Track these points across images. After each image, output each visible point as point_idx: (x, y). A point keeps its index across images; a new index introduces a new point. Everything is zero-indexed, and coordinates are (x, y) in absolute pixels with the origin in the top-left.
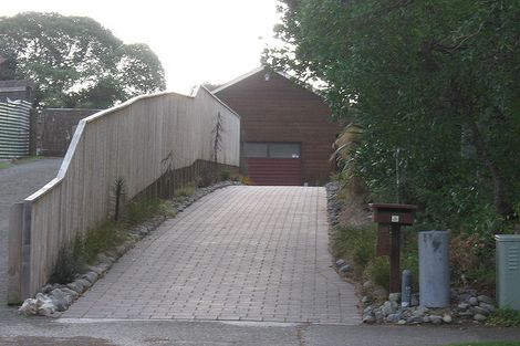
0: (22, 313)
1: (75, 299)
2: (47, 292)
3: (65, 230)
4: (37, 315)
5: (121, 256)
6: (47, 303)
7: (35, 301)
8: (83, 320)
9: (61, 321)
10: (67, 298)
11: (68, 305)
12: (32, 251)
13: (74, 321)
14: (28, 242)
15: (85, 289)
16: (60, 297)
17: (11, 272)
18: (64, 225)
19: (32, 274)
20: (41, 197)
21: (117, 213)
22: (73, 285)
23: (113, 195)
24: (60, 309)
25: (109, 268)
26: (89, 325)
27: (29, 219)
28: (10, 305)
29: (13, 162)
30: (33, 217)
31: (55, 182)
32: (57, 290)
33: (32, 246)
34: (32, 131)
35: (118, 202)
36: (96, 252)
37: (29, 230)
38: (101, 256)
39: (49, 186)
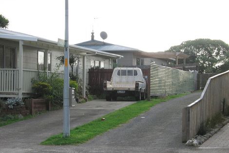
0: (187, 145)
1: (205, 140)
2: (196, 138)
3: (203, 116)
4: (192, 146)
5: (224, 125)
6: (195, 142)
7: (191, 141)
8: (207, 148)
9: (200, 148)
10: (203, 140)
11: (203, 143)
12: (190, 124)
13: (204, 148)
14: (189, 121)
15: (210, 137)
16: (200, 140)
17: (183, 131)
18: (203, 115)
19: (190, 132)
20: (194, 105)
21: (223, 110)
22: (205, 135)
23: (222, 104)
24: (200, 144)
25: (219, 130)
26: (209, 149)
27: (189, 113)
28: (183, 142)
29: (192, 92)
30: (190, 112)
31: (199, 100)
32: (199, 137)
33: (190, 122)
34: (198, 81)
35: (224, 107)
36: (215, 124)
37: (189, 116)
38: (217, 125)
39: (197, 101)
